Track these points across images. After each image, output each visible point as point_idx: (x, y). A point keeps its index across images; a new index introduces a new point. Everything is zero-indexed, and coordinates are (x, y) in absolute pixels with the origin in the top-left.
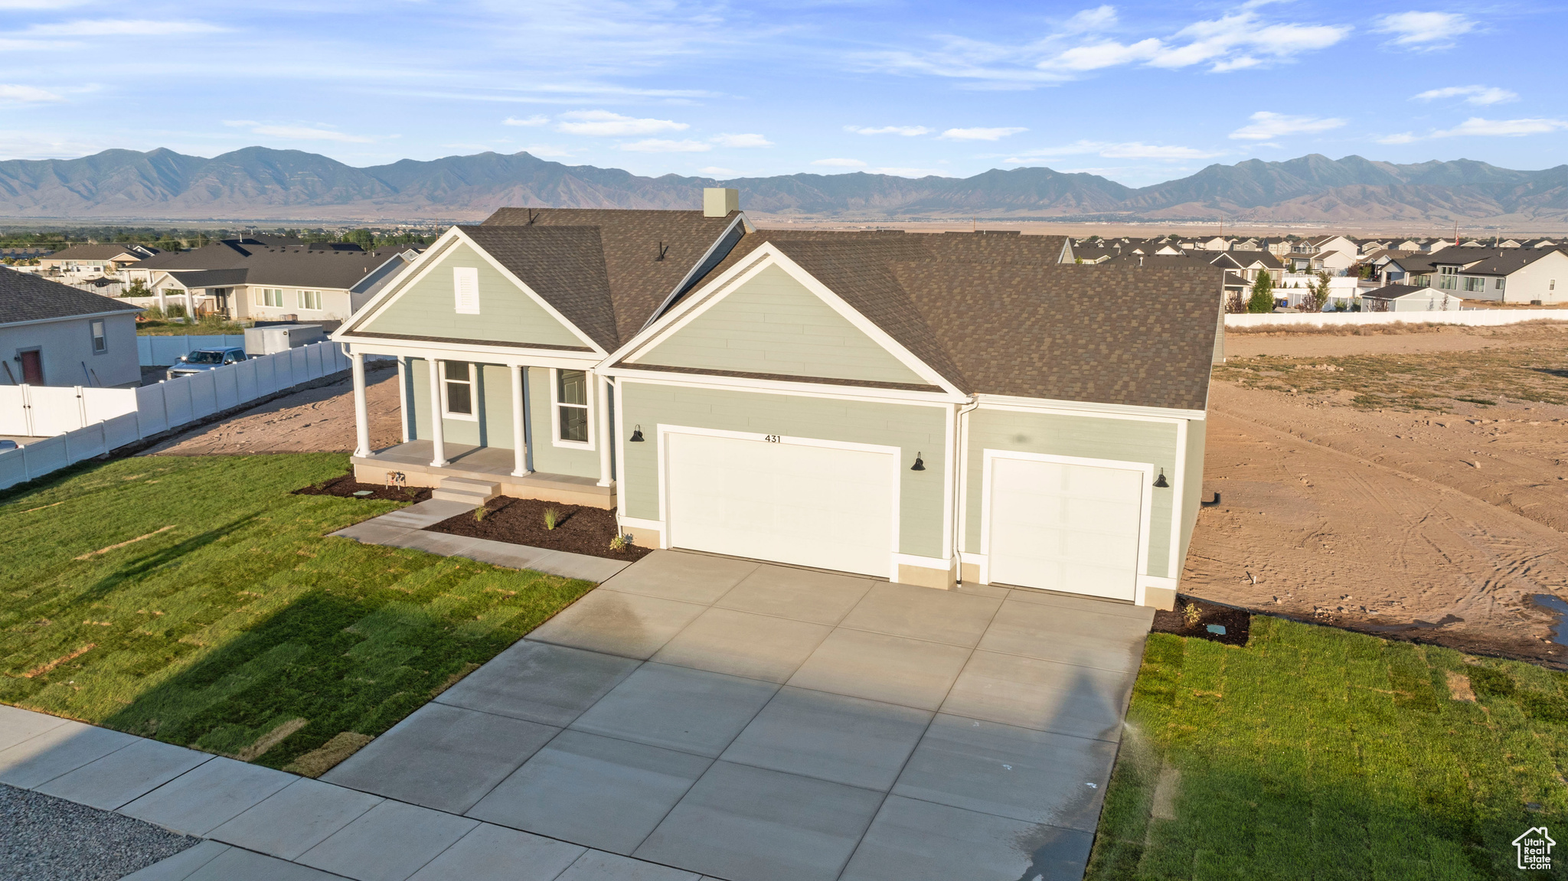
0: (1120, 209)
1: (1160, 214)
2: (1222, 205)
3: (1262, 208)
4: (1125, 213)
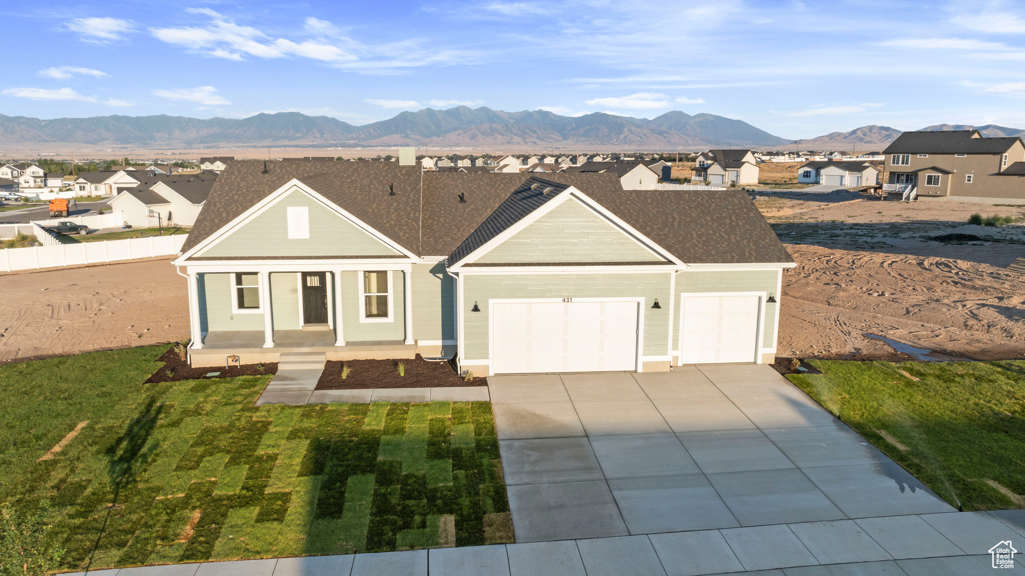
0: (349, 140)
1: (374, 142)
2: (412, 136)
3: (435, 138)
4: (353, 142)
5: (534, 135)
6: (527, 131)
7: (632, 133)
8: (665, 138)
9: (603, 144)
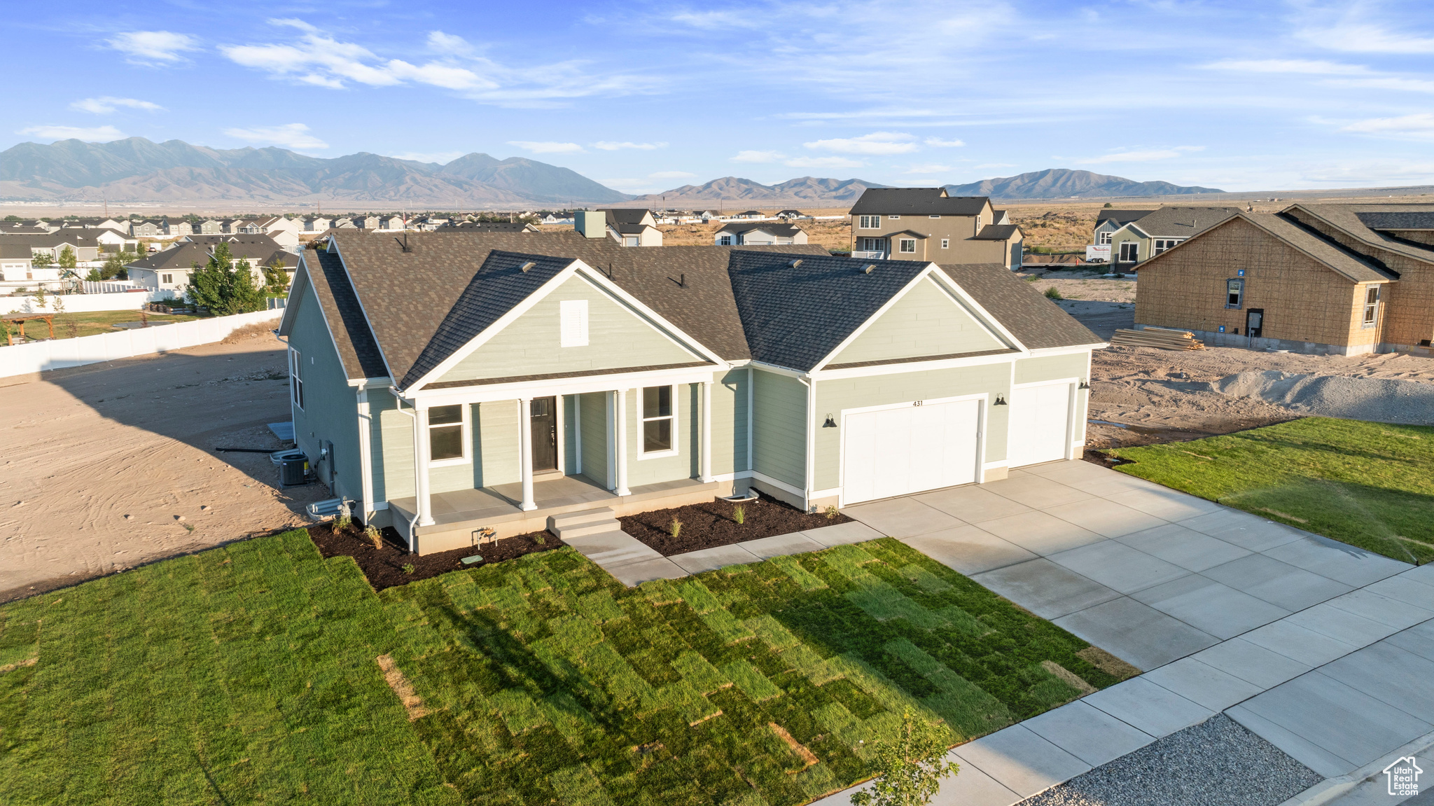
3: (90, 189)
5: (266, 186)
6: (254, 179)
7: (417, 183)
8: (466, 191)
9: (374, 199)
